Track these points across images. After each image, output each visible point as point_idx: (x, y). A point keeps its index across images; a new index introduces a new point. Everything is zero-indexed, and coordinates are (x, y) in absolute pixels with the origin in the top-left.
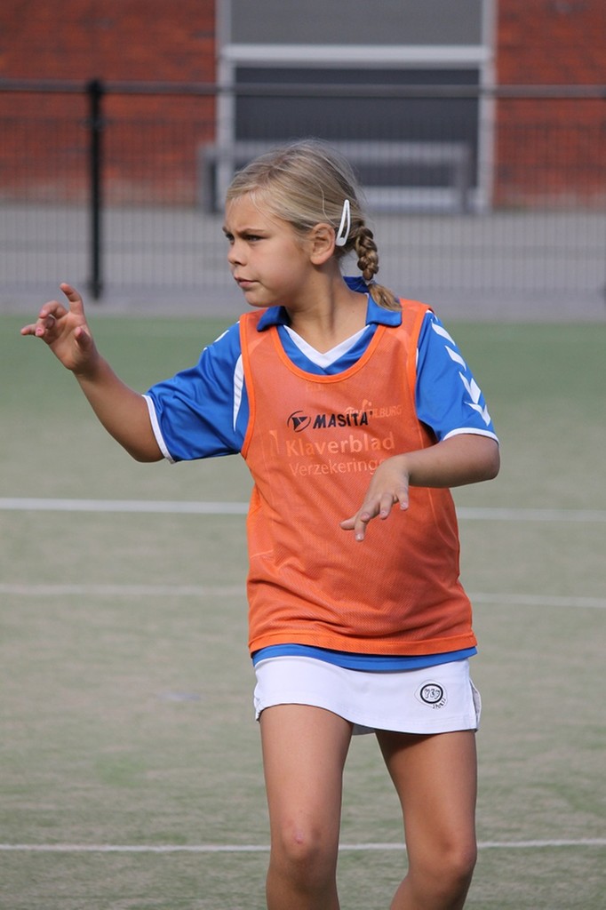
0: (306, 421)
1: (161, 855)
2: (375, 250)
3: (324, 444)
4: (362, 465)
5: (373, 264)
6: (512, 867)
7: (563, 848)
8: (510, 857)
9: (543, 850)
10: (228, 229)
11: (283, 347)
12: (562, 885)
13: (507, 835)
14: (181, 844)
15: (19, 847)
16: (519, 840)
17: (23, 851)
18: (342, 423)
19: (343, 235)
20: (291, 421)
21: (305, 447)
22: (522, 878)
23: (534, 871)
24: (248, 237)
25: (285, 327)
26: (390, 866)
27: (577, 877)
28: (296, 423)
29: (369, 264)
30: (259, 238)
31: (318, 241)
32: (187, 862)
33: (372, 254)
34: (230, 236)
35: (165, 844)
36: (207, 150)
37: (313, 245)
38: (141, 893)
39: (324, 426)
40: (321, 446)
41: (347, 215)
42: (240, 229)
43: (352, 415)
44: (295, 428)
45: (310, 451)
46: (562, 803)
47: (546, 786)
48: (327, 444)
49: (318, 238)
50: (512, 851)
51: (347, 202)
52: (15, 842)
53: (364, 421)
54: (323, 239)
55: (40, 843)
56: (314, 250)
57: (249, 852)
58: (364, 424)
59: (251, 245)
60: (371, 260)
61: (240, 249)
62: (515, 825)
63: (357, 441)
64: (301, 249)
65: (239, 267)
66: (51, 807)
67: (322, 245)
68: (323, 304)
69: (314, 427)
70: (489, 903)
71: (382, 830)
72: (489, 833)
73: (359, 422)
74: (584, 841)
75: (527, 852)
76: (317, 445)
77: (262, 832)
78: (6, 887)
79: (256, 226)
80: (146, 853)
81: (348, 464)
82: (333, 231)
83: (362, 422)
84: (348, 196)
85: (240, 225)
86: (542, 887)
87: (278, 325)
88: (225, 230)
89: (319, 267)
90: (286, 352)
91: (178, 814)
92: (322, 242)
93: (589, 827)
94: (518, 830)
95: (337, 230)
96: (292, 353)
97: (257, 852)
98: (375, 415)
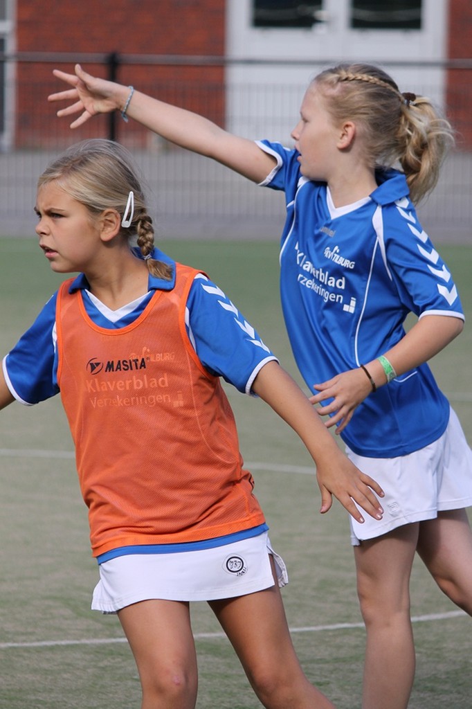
0: (100, 366)
2: (153, 232)
3: (114, 382)
4: (143, 399)
5: (149, 242)
6: (27, 662)
7: (67, 646)
8: (26, 654)
9: (51, 649)
10: (37, 208)
11: (85, 306)
12: (65, 676)
13: (24, 638)
16: (32, 641)
18: (126, 368)
19: (128, 219)
20: (89, 366)
21: (100, 385)
22: (35, 671)
23: (45, 665)
24: (52, 214)
25: (86, 290)
27: (78, 669)
28: (93, 368)
29: (146, 242)
30: (61, 216)
31: (107, 222)
33: (150, 236)
34: (39, 214)
37: (102, 225)
39: (113, 371)
40: (112, 384)
41: (131, 203)
42: (47, 208)
43: (134, 361)
44: (92, 371)
45: (104, 388)
46: (68, 612)
47: (55, 598)
48: (116, 383)
49: (107, 220)
50: (27, 650)
51: (131, 193)
53: (143, 364)
54: (111, 221)
56: (103, 230)
58: (143, 368)
59: (54, 221)
60: (148, 240)
61: (46, 223)
62: (30, 630)
63: (139, 380)
64: (93, 228)
65: (44, 236)
67: (110, 226)
68: (113, 273)
69: (106, 371)
70: (8, 690)
72: (10, 636)
73: (139, 366)
74: (84, 641)
75: (39, 650)
76: (109, 383)
79: (59, 206)
81: (132, 399)
82: (119, 215)
83: (141, 366)
84: (133, 189)
85: (46, 205)
86: (50, 677)
87: (81, 289)
88: (35, 209)
89: (108, 244)
90: (86, 309)
92: (110, 223)
93: (88, 630)
94: (32, 634)
95: (122, 214)
96: (90, 310)
98: (152, 360)
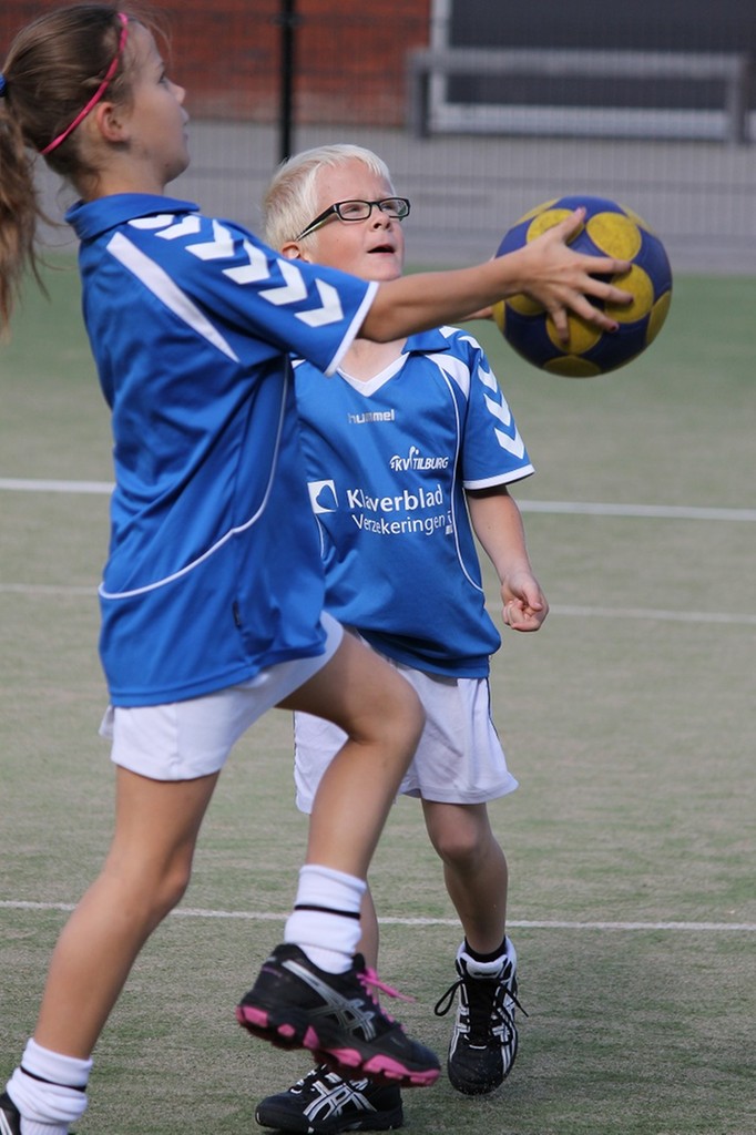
1: (413, 928)
14: (436, 917)
15: (236, 914)
17: (242, 920)
26: (698, 950)
32: (448, 940)
35: (418, 917)
36: (418, 56)
38: (391, 975)
52: (232, 908)
55: (263, 911)
57: (523, 929)
66: (272, 866)
71: (687, 906)
77: (535, 904)
78: (224, 963)
80: (395, 926)
91: (430, 880)
97: (532, 929)
